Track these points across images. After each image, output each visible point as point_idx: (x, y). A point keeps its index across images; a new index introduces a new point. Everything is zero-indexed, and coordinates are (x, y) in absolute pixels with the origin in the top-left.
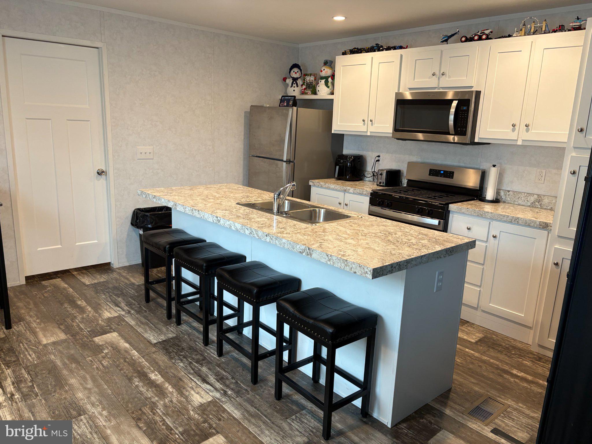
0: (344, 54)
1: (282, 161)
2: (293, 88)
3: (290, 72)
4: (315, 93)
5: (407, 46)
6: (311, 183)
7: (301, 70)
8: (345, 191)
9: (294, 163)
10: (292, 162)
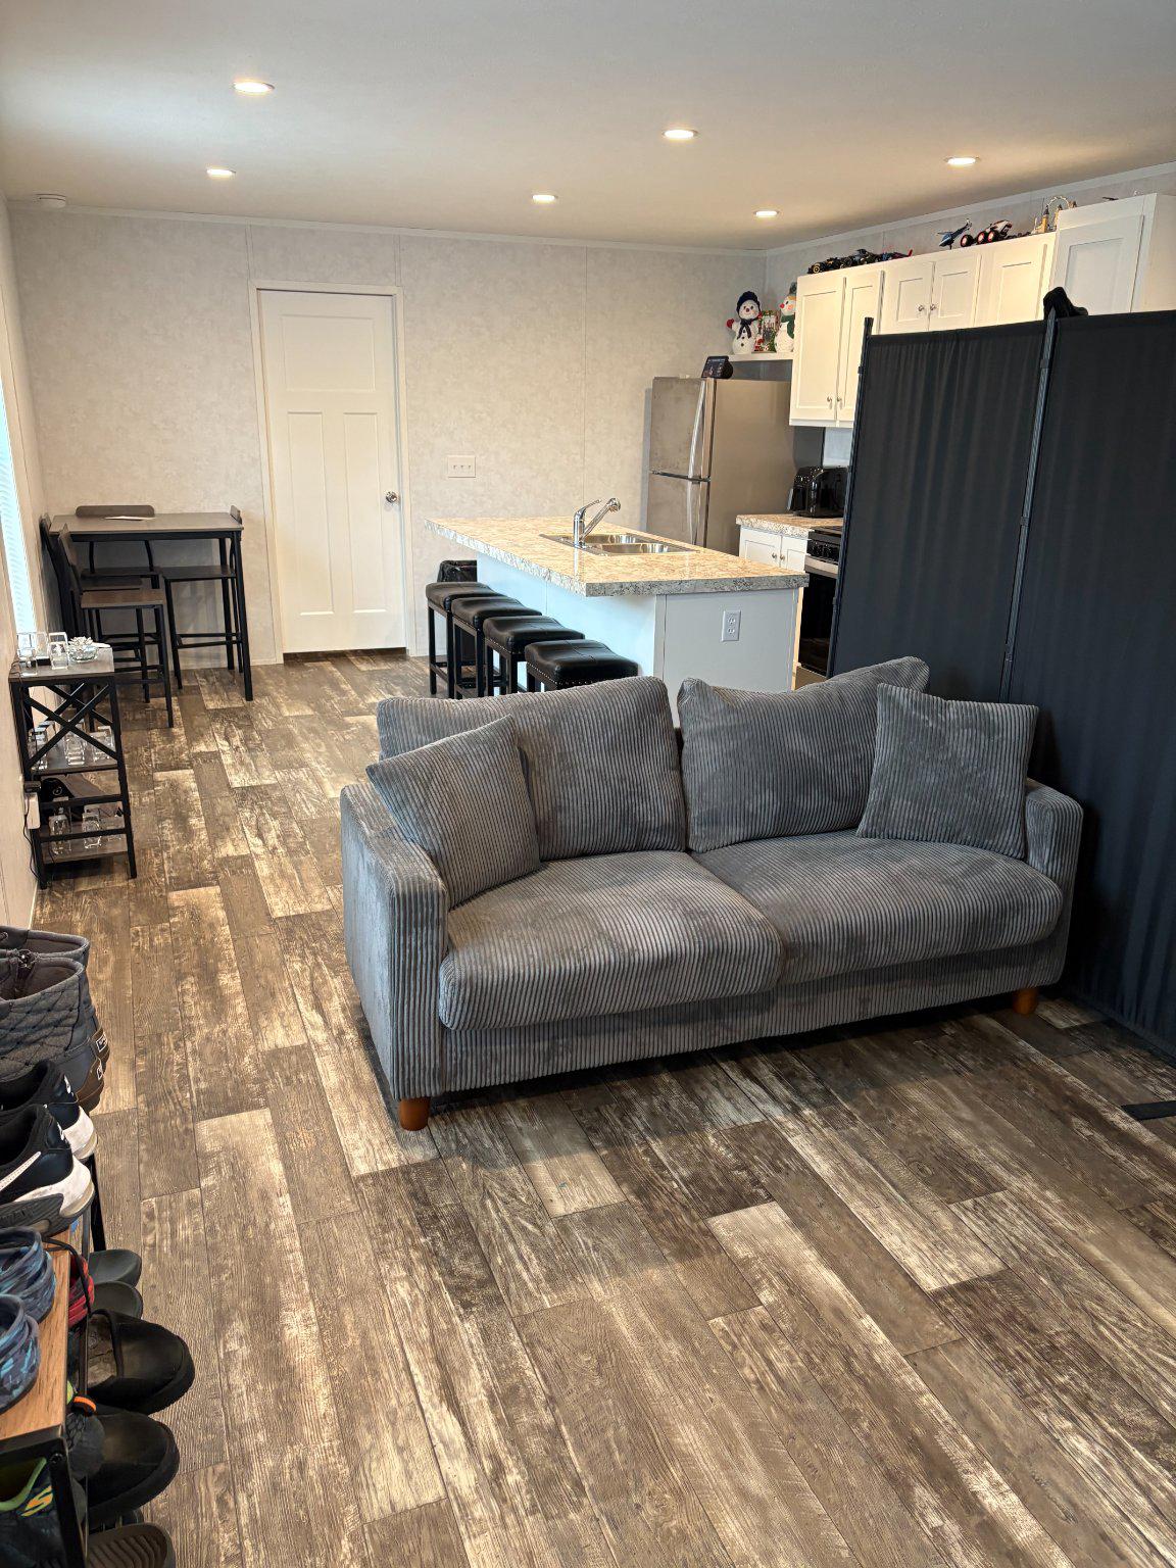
0: (811, 271)
1: (686, 478)
2: (741, 341)
3: (738, 309)
4: (772, 349)
5: (911, 252)
6: (738, 522)
7: (758, 304)
8: (782, 533)
9: (709, 483)
10: (704, 480)
